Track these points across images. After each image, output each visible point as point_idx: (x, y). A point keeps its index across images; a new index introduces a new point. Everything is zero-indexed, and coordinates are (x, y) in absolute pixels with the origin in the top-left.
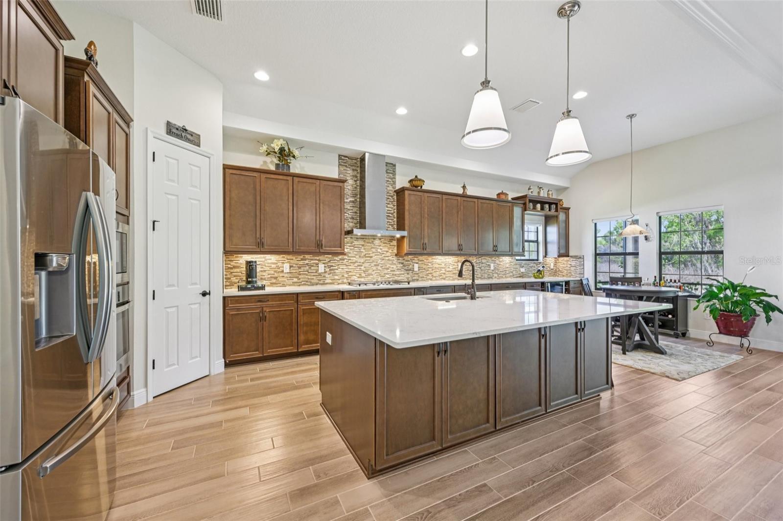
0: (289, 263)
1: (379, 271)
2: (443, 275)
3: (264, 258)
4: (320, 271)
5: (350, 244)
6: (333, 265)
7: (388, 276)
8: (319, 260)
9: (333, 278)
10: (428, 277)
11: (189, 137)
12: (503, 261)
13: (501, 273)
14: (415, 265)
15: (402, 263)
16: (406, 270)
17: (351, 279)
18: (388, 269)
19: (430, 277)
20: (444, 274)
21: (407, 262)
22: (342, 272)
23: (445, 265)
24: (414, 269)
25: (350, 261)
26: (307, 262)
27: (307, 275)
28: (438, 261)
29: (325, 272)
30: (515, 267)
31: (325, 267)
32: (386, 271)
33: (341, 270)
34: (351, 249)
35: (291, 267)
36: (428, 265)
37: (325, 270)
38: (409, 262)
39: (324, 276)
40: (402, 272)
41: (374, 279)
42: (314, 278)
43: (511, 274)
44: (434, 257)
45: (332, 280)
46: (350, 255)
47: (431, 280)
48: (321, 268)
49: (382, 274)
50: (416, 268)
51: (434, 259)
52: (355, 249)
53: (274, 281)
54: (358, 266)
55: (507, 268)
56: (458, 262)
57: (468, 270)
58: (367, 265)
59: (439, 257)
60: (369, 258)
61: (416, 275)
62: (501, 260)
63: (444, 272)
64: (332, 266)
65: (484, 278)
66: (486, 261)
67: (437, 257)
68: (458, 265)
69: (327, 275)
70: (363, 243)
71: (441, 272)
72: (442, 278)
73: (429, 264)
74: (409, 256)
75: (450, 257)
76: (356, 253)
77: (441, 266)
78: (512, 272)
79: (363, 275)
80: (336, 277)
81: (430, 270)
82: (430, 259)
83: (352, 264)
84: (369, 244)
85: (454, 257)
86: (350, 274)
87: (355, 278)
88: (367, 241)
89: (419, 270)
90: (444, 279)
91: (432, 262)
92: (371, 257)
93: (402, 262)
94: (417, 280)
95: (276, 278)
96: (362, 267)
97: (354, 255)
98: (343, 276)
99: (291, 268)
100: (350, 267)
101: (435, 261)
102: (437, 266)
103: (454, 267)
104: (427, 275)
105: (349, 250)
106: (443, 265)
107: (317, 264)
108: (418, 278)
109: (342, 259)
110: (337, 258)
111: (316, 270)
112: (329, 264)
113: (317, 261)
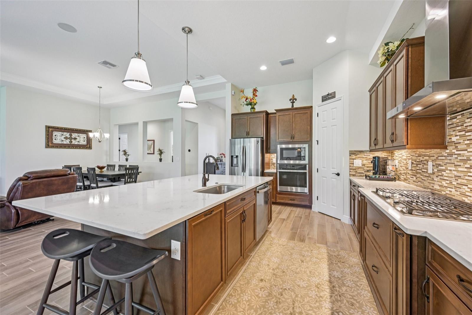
0: (411, 159)
4: (429, 172)
5: (460, 128)
6: (441, 163)
8: (429, 156)
9: (440, 184)
11: (330, 96)
17: (461, 190)
22: (450, 175)
25: (460, 158)
26: (421, 158)
27: (422, 174)
29: (433, 173)
31: (433, 165)
33: (450, 171)
34: (461, 136)
35: (412, 163)
37: (433, 170)
39: (433, 179)
42: (426, 179)
45: (440, 186)
46: (459, 147)
48: (430, 167)
52: (467, 134)
64: (440, 165)
69: (434, 177)
76: (468, 142)
80: (444, 183)
83: (462, 164)
86: (460, 181)
95: (406, 174)
97: (464, 147)
98: (451, 183)
99: (413, 165)
100: (460, 169)
105: (458, 137)
107: (428, 161)
109: (451, 155)
110: (445, 153)
111: (427, 169)
112: (437, 163)
113: (428, 158)
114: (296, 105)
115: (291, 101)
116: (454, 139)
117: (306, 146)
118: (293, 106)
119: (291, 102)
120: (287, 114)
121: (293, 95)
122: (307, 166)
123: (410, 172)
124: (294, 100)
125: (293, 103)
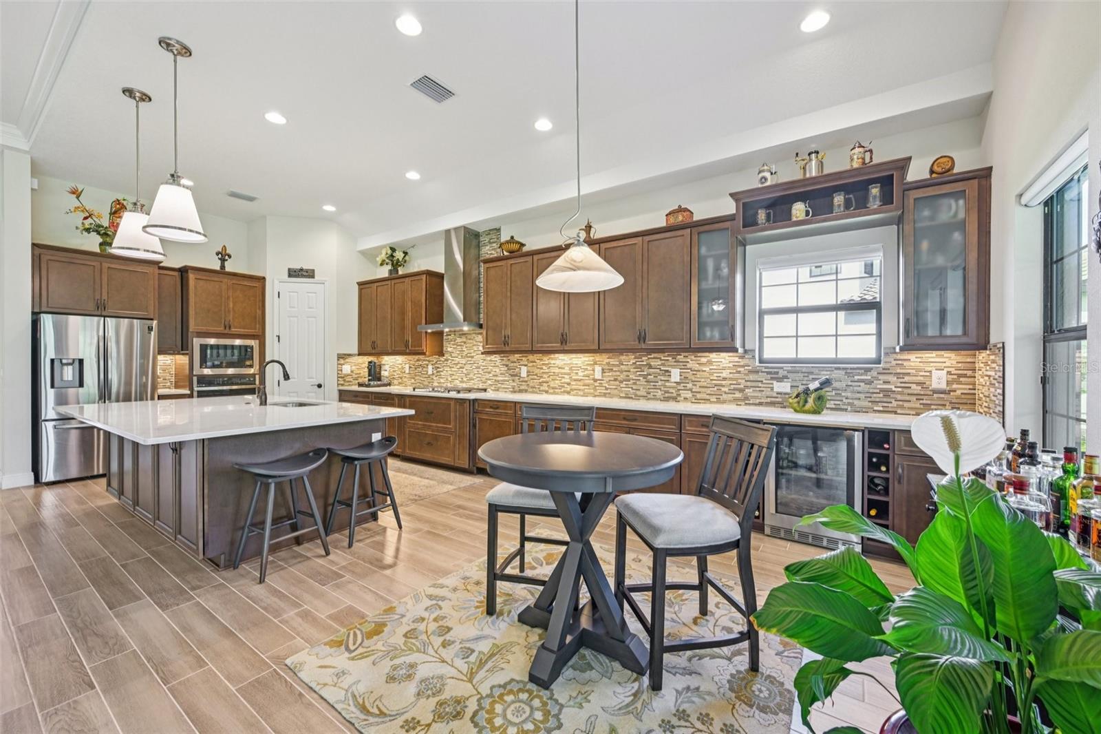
0: (409, 363)
1: (480, 375)
2: (566, 386)
3: (395, 359)
4: (429, 373)
6: (439, 366)
7: (489, 382)
8: (429, 361)
9: (439, 381)
10: (542, 388)
11: (305, 274)
12: (710, 362)
13: (703, 390)
14: (523, 367)
15: (507, 366)
16: (512, 376)
18: (489, 373)
19: (545, 387)
20: (569, 384)
21: (512, 364)
23: (571, 369)
24: (520, 373)
25: (453, 362)
26: (420, 363)
27: (420, 377)
28: (558, 362)
29: (433, 374)
30: (752, 377)
32: (488, 376)
33: (446, 372)
35: (410, 367)
36: (542, 369)
38: (515, 364)
39: (432, 379)
40: (506, 379)
41: (474, 384)
42: (425, 379)
43: (738, 395)
44: (552, 356)
45: (438, 383)
46: (453, 355)
47: (547, 392)
48: (430, 370)
49: (484, 379)
50: (524, 373)
51: (552, 359)
53: (400, 381)
54: (461, 368)
55: (725, 379)
56: (595, 363)
57: (615, 380)
58: (468, 367)
59: (561, 356)
60: (470, 359)
61: (524, 383)
62: (704, 360)
63: (568, 381)
64: (438, 368)
65: (655, 398)
66: (660, 363)
67: (557, 355)
68: (594, 370)
69: (434, 377)
70: (464, 340)
71: (563, 380)
72: (564, 392)
73: (544, 367)
74: (516, 355)
75: (579, 355)
77: (563, 371)
78: (741, 391)
79: (465, 379)
80: (442, 381)
81: (545, 376)
82: (546, 359)
84: (471, 341)
85: (586, 355)
86: (453, 377)
87: (457, 383)
88: (469, 337)
89: (528, 376)
90: (568, 393)
91: (548, 364)
92: (472, 357)
93: (507, 363)
94: (526, 391)
95: (401, 378)
96: (464, 370)
98: (447, 379)
99: (411, 369)
100: (453, 369)
101: (553, 362)
102: (557, 370)
103: (586, 373)
104: (541, 384)
105: (452, 349)
106: (567, 370)
107: (427, 365)
108: (526, 388)
109: (447, 360)
110: (442, 359)
111: (427, 372)
112: (437, 366)
113: (427, 362)
114: (229, 267)
115: (220, 256)
116: (449, 349)
117: (253, 343)
118: (223, 267)
119: (219, 259)
120: (216, 279)
121: (224, 246)
122: (257, 377)
123: (407, 376)
124: (227, 257)
125: (223, 260)
